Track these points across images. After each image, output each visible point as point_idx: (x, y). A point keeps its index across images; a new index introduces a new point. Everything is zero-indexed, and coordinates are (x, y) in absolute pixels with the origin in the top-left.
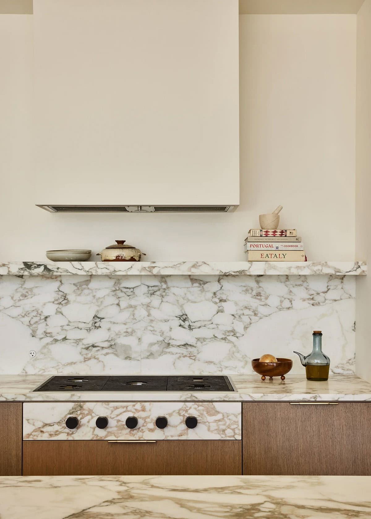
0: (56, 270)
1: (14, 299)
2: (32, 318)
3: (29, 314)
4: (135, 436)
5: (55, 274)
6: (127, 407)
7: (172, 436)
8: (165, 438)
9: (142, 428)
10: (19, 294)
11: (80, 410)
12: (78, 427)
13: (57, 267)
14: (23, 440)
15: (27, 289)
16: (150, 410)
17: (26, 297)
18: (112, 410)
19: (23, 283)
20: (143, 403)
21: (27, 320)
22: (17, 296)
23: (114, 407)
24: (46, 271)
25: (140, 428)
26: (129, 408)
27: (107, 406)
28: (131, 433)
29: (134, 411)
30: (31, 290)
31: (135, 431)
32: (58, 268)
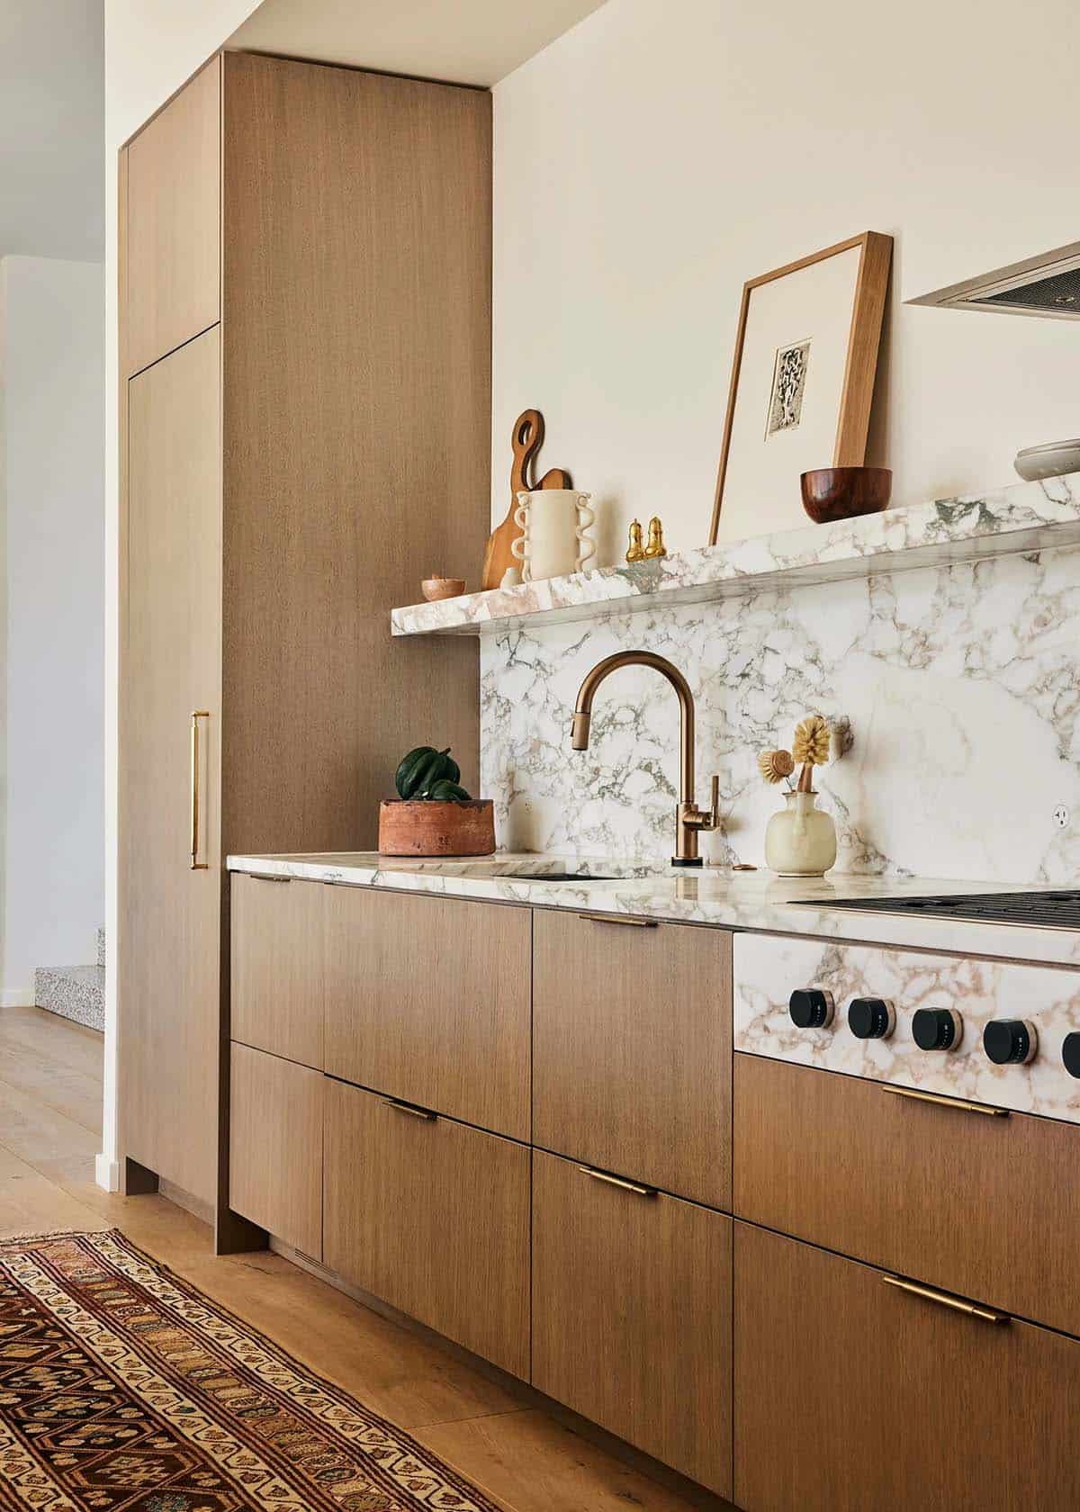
0: (1005, 514)
1: (1020, 634)
2: (1060, 695)
3: (1052, 681)
4: (959, 1083)
5: (1005, 528)
6: (938, 972)
7: (1052, 1104)
8: (1034, 1108)
9: (973, 1056)
10: (1032, 617)
11: (837, 970)
12: (834, 1027)
13: (1006, 506)
14: (735, 1049)
15: (1049, 598)
16: (993, 993)
17: (1045, 625)
18: (904, 978)
19: (1039, 579)
20: (977, 963)
21: (1047, 700)
22: (1027, 626)
23: (908, 969)
24: (986, 521)
25: (969, 1055)
26: (945, 977)
27: (893, 964)
28: (948, 1071)
29: (954, 988)
30: (1057, 599)
31: (958, 1066)
32: (1011, 508)
